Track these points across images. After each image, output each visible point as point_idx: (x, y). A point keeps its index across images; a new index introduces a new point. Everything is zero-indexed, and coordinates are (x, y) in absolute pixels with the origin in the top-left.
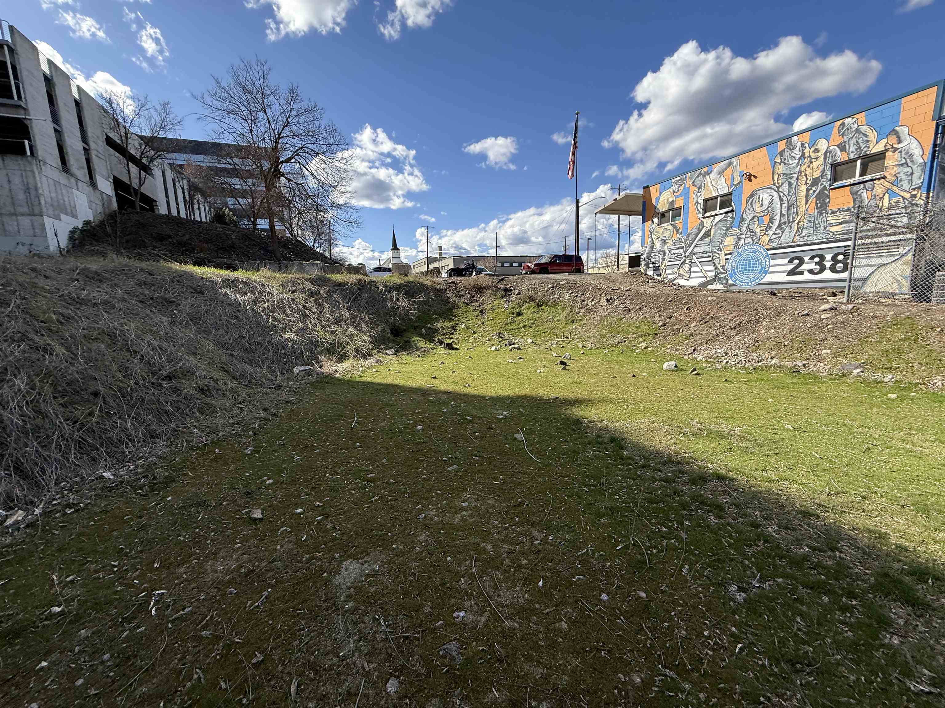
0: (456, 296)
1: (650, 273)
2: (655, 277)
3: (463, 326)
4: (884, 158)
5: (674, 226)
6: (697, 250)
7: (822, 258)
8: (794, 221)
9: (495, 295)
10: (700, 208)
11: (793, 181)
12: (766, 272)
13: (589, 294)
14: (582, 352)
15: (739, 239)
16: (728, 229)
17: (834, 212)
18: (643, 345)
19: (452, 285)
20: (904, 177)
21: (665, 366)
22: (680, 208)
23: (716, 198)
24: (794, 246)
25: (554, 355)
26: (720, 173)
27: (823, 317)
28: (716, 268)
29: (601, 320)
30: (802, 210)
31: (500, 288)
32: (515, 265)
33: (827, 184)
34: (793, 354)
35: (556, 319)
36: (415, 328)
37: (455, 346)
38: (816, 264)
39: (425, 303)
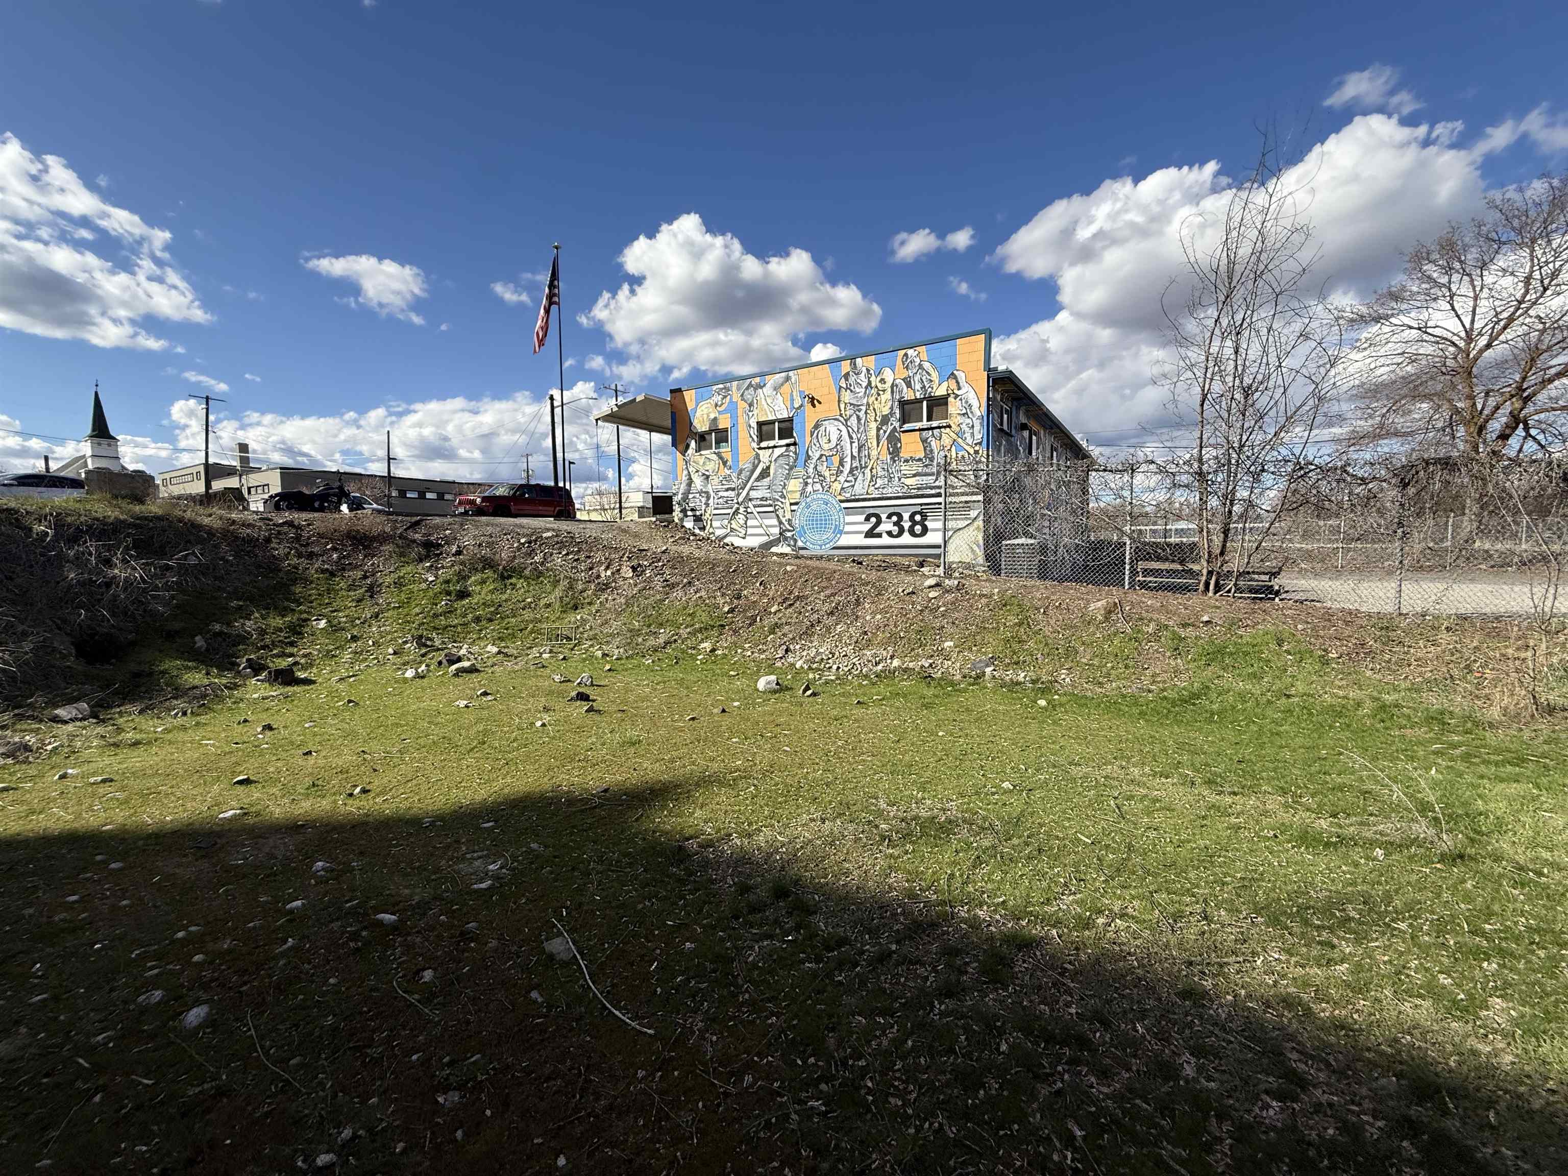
0: (300, 555)
1: (689, 524)
2: (697, 531)
3: (323, 624)
4: (946, 404)
5: (719, 455)
6: (753, 494)
7: (900, 516)
8: (866, 467)
9: (402, 555)
10: (754, 432)
11: (862, 414)
12: (841, 532)
13: (598, 556)
14: (608, 667)
15: (806, 484)
16: (791, 469)
17: (906, 461)
18: (707, 645)
19: (285, 529)
20: (967, 429)
21: (761, 684)
22: (726, 430)
23: (772, 422)
24: (869, 500)
25: (557, 678)
26: (776, 389)
27: (931, 595)
28: (781, 523)
29: (627, 604)
30: (874, 453)
31: (414, 541)
32: (429, 495)
33: (897, 425)
34: (913, 650)
35: (543, 602)
36: (171, 636)
37: (302, 675)
38: (895, 524)
39: (202, 570)
